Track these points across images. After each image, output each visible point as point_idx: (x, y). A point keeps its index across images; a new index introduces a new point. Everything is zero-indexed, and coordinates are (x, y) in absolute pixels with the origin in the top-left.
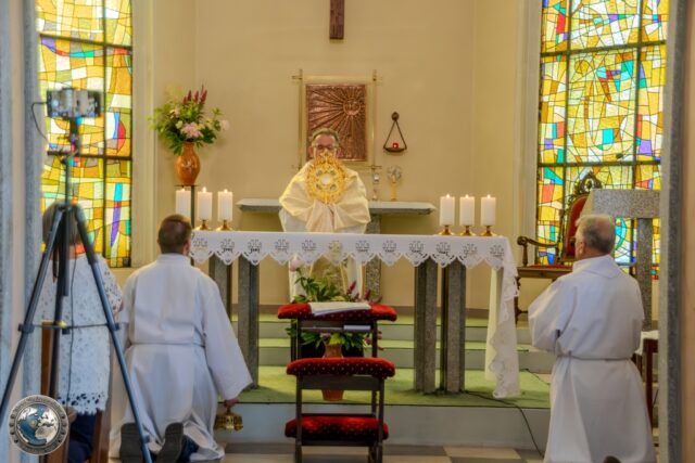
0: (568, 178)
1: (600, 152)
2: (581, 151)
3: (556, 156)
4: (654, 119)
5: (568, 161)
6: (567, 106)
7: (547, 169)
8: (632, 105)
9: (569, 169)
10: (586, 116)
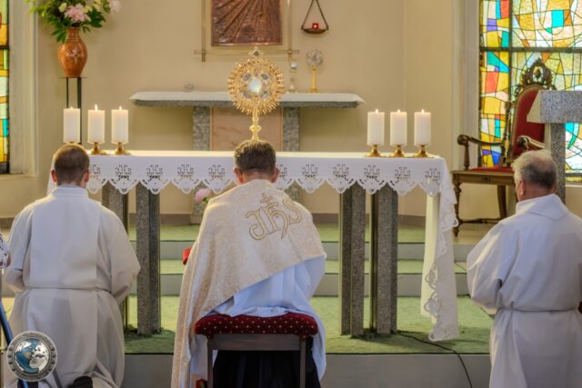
0: (514, 65)
1: (549, 36)
2: (529, 34)
3: (500, 39)
5: (514, 45)
7: (491, 54)
9: (515, 55)
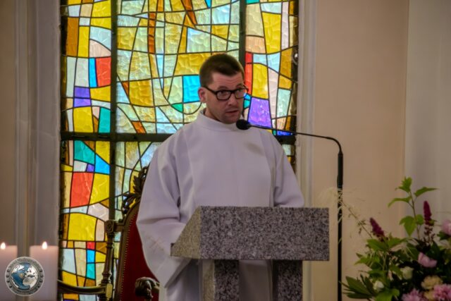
0: (120, 161)
1: (177, 116)
2: (145, 113)
3: (96, 120)
4: (274, 61)
5: (120, 131)
6: (115, 29)
7: (80, 144)
8: (235, 33)
9: (121, 146)
10: (151, 49)
